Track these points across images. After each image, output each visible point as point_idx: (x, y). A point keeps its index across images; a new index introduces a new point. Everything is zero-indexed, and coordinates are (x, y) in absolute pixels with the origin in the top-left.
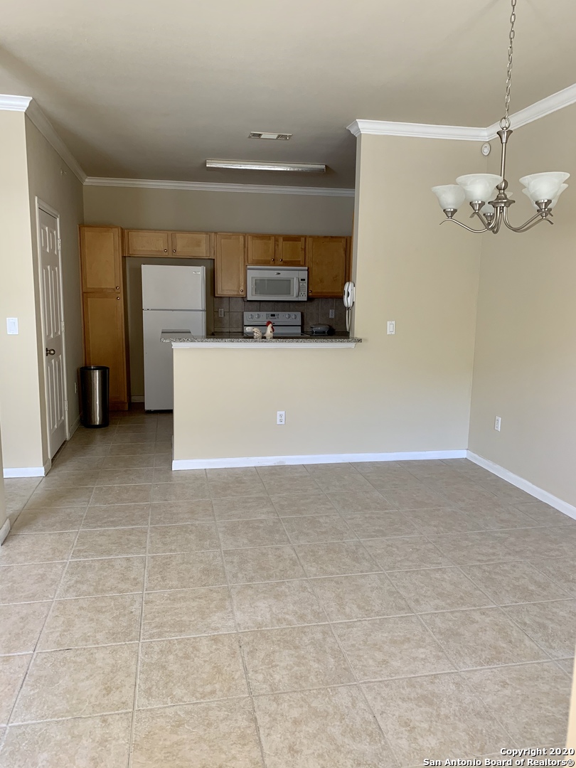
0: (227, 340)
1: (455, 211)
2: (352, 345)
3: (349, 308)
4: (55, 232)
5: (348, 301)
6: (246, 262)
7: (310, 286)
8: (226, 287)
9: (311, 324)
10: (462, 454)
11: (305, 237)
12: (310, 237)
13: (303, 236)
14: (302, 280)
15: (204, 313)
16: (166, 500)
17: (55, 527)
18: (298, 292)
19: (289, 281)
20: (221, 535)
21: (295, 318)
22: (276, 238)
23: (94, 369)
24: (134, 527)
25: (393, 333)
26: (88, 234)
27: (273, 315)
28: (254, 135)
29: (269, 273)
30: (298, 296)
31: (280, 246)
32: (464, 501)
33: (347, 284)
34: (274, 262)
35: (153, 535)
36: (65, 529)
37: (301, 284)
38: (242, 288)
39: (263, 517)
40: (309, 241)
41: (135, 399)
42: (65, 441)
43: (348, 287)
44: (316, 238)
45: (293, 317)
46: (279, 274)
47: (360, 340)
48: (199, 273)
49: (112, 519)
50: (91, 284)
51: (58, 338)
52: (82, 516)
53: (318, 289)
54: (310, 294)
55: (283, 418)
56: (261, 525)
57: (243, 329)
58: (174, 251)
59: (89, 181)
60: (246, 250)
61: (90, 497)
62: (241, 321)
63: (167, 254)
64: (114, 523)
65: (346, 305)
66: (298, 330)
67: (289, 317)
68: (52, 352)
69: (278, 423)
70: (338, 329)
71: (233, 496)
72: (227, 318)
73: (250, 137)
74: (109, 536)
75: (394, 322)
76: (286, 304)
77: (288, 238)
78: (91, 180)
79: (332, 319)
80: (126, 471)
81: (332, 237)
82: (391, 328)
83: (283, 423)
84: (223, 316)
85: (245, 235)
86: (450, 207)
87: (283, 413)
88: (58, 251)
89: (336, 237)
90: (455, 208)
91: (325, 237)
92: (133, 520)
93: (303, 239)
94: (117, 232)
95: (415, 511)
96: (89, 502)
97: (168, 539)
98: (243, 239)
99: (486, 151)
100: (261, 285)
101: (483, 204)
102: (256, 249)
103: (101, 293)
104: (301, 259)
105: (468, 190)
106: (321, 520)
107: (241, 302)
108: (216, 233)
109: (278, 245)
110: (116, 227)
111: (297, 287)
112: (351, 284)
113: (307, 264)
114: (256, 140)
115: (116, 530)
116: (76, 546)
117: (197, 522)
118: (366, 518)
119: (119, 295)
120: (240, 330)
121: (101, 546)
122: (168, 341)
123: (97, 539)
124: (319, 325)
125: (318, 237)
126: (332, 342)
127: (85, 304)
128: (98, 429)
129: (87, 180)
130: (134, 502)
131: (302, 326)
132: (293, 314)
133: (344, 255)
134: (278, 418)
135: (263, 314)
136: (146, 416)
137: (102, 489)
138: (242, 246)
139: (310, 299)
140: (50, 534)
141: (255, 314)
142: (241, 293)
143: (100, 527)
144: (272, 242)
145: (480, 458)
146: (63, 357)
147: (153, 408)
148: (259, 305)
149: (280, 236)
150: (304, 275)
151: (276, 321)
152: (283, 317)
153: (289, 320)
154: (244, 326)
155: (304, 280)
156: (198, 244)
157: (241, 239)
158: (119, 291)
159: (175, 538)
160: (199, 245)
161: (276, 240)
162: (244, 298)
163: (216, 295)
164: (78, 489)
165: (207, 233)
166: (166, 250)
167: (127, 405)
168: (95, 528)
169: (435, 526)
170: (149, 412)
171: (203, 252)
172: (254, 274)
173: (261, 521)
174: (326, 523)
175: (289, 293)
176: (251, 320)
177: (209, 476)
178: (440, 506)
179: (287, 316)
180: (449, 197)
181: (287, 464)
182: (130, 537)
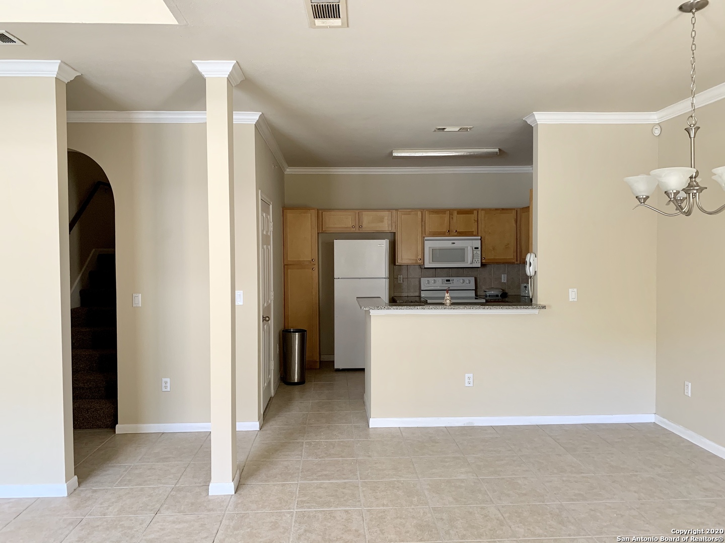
0: (419, 307)
1: (647, 197)
2: (536, 311)
3: (531, 277)
4: (269, 217)
5: (530, 271)
6: (423, 232)
7: (483, 254)
8: (404, 257)
9: (484, 288)
10: (650, 418)
11: (478, 210)
12: (482, 210)
13: (475, 209)
14: (475, 248)
15: (387, 280)
16: (369, 456)
17: (277, 479)
18: (472, 259)
19: (463, 250)
20: (426, 493)
21: (469, 282)
22: (451, 211)
23: (294, 332)
24: (346, 481)
25: (576, 300)
26: (290, 215)
27: (449, 281)
28: (439, 129)
29: (445, 243)
30: (472, 263)
31: (455, 218)
32: (660, 467)
33: (529, 255)
34: (449, 233)
35: (364, 489)
36: (286, 480)
37: (475, 252)
38: (420, 257)
39: (463, 477)
40: (482, 214)
41: (325, 358)
42: (271, 397)
43: (530, 258)
44: (488, 211)
45: (467, 282)
46: (454, 243)
47: (544, 307)
48: (382, 246)
49: (325, 473)
50: (291, 258)
51: (269, 306)
52: (298, 469)
53: (490, 256)
54: (484, 261)
55: (471, 380)
56: (463, 484)
57: (420, 293)
58: (360, 227)
59: (289, 171)
60: (423, 223)
61: (302, 451)
62: (418, 286)
63: (354, 229)
64: (327, 477)
65: (528, 274)
66: (473, 294)
67: (463, 282)
68: (267, 319)
69: (467, 385)
70: (510, 292)
71: (430, 455)
72: (405, 283)
73: (435, 131)
74: (326, 488)
75: (575, 290)
76: (460, 270)
77: (461, 212)
78: (291, 170)
79: (505, 283)
80: (328, 427)
81: (503, 209)
82: (572, 295)
83: (471, 385)
84: (402, 282)
85: (422, 210)
86: (643, 194)
87: (471, 375)
88: (270, 231)
89: (507, 209)
90: (648, 195)
91: (497, 209)
92: (344, 474)
93: (475, 212)
94: (314, 213)
95: (612, 476)
96: (301, 455)
97: (378, 494)
98: (421, 215)
99: (657, 132)
100: (437, 254)
101: (678, 192)
102: (432, 222)
103: (300, 265)
104: (474, 229)
105: (663, 181)
106: (519, 482)
107: (418, 270)
108: (397, 210)
109: (452, 218)
110: (313, 209)
111: (471, 255)
112: (533, 255)
113: (480, 235)
114: (441, 133)
115: (331, 483)
116: (299, 497)
117: (402, 479)
118: (563, 481)
119: (314, 266)
120: (417, 294)
121: (320, 497)
122: (367, 309)
123: (315, 491)
124: (492, 289)
125: (490, 209)
126: (517, 308)
127: (285, 275)
128: (297, 386)
129: (288, 170)
130: (342, 457)
131: (476, 290)
132: (467, 279)
133: (515, 225)
134: (467, 380)
135: (439, 280)
136: (335, 374)
137: (311, 444)
138: (420, 220)
139: (483, 265)
140: (274, 485)
141: (432, 280)
142: (419, 261)
143: (317, 479)
144: (446, 217)
145: (670, 423)
146: (271, 322)
147: (341, 367)
148: (435, 272)
149: (454, 210)
150: (478, 244)
151: (451, 286)
152: (457, 282)
153: (464, 284)
154: (420, 290)
155: (478, 248)
156: (381, 220)
157: (419, 213)
158: (314, 263)
159: (385, 493)
160: (382, 222)
161: (451, 214)
162: (421, 267)
163: (397, 264)
164: (290, 443)
165: (389, 210)
166: (353, 227)
167: (318, 364)
168: (312, 480)
169: (635, 492)
170: (338, 370)
171: (386, 226)
172: (431, 244)
173: (462, 481)
174: (525, 485)
175: (463, 261)
176: (428, 285)
177: (404, 434)
178: (637, 472)
179: (461, 281)
180: (641, 186)
181: (475, 425)
182: (343, 490)
